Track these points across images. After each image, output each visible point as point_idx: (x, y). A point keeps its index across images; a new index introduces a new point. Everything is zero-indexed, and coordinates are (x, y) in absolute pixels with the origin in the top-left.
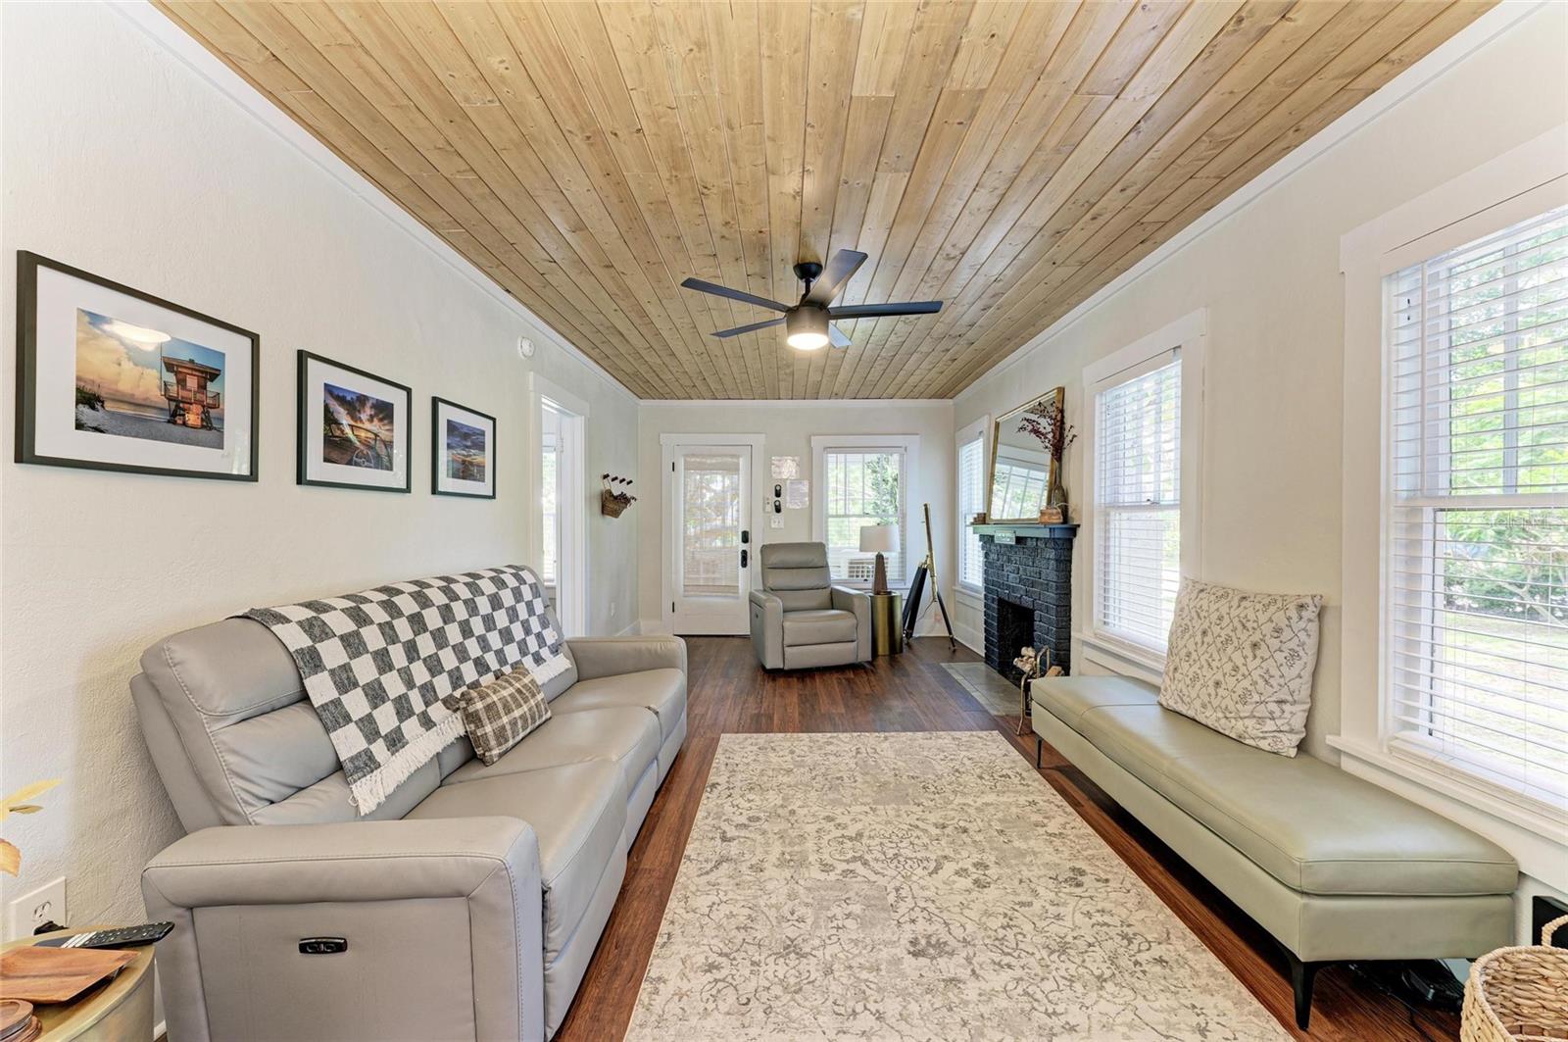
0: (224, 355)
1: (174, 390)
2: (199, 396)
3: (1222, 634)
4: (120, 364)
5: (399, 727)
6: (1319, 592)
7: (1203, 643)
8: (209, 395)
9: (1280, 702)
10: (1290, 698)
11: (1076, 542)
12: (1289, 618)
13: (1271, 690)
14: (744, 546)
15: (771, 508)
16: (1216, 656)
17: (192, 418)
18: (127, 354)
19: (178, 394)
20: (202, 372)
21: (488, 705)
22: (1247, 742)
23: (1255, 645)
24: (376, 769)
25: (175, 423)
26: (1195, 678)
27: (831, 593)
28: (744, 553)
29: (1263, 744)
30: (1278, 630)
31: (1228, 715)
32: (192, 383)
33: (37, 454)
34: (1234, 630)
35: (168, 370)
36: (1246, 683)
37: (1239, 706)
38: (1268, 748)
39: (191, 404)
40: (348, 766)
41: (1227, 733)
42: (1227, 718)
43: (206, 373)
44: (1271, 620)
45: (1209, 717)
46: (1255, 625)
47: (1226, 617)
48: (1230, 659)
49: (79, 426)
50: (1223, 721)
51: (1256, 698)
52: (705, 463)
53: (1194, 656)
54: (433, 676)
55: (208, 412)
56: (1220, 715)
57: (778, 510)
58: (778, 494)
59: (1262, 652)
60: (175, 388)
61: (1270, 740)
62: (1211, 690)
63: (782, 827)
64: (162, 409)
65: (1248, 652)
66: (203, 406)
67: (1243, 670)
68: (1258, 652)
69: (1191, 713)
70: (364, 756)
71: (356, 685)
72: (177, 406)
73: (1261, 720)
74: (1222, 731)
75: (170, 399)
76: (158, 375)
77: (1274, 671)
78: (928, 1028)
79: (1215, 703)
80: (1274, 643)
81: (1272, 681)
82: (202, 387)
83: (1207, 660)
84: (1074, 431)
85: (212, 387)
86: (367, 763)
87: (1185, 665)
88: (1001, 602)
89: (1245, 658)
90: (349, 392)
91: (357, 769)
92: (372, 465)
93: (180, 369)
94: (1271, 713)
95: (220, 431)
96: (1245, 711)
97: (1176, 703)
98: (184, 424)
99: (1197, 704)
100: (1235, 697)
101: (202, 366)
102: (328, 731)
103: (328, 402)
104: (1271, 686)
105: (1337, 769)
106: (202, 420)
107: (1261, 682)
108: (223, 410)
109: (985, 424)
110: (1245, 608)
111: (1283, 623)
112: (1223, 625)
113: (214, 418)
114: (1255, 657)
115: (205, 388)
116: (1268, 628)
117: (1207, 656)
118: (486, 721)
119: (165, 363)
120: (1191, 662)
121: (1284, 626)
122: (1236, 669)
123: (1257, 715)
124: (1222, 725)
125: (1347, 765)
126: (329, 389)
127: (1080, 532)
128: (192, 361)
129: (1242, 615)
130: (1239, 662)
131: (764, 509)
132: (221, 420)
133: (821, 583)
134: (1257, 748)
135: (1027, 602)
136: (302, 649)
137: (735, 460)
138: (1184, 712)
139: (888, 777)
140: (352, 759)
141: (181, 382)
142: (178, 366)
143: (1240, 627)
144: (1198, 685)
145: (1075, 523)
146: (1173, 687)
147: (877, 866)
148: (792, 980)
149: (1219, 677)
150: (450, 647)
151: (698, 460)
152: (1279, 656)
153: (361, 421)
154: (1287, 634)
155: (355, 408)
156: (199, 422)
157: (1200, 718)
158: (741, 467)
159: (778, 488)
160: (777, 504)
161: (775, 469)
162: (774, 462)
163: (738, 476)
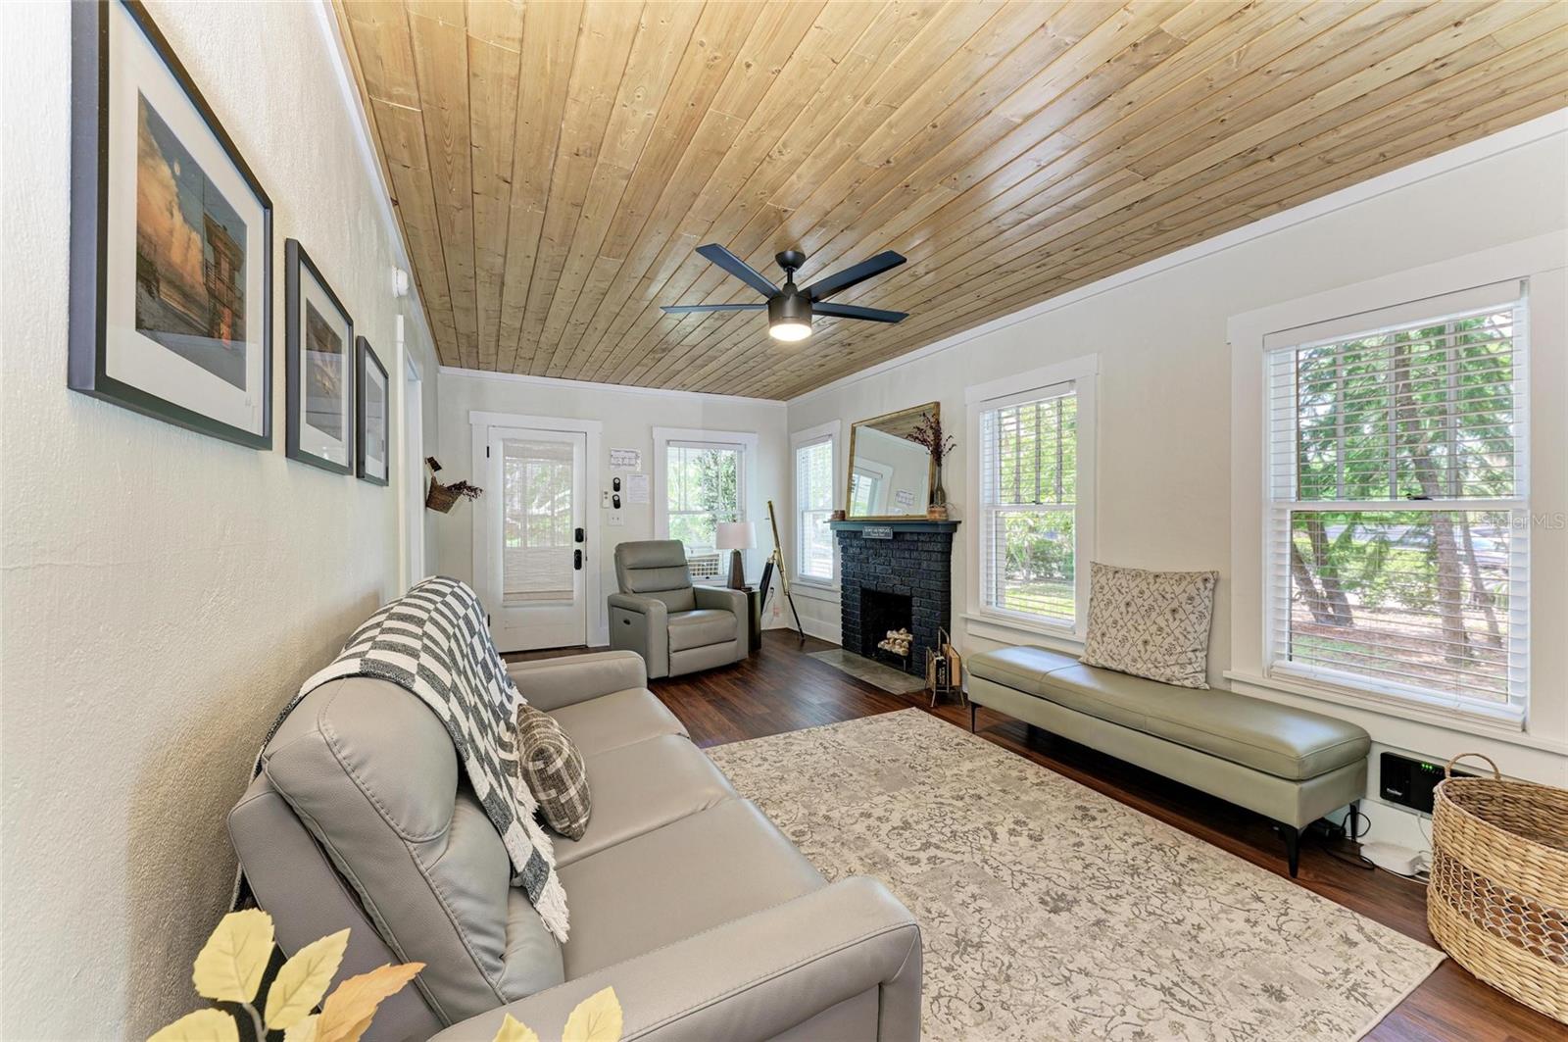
3: (1145, 604)
6: (1215, 570)
7: (1128, 612)
9: (1194, 651)
10: (1200, 647)
11: (956, 537)
12: (1198, 589)
13: (1189, 643)
14: (578, 546)
15: (609, 503)
16: (1141, 621)
20: (232, 253)
22: (1174, 683)
23: (1174, 611)
26: (1125, 639)
27: (694, 593)
28: (578, 553)
29: (1187, 683)
30: (1191, 598)
31: (1158, 665)
32: (225, 268)
33: (107, 373)
34: (1155, 600)
35: (208, 239)
36: (1170, 639)
37: (1166, 657)
38: (1191, 686)
39: (225, 306)
41: (1157, 678)
42: (1157, 667)
44: (1184, 591)
45: (1141, 669)
46: (1173, 596)
47: (1147, 591)
48: (1155, 622)
50: (1153, 670)
51: (1179, 649)
52: (530, 450)
53: (1121, 622)
56: (1150, 665)
57: (617, 505)
58: (617, 487)
59: (1180, 615)
61: (1191, 680)
62: (1141, 647)
63: (834, 834)
65: (1169, 616)
66: (233, 314)
67: (1167, 630)
68: (1177, 616)
69: (1121, 667)
73: (1182, 666)
74: (1152, 678)
76: (201, 244)
77: (1189, 629)
78: (1124, 967)
79: (1145, 657)
80: (1189, 608)
81: (1189, 636)
83: (1133, 626)
84: (951, 441)
87: (1113, 631)
88: (865, 592)
89: (1167, 620)
93: (216, 242)
94: (1190, 659)
96: (1171, 660)
97: (1106, 660)
99: (1128, 660)
100: (1163, 650)
104: (1189, 640)
105: (1230, 693)
107: (1181, 637)
109: (839, 427)
110: (1161, 584)
111: (1194, 593)
112: (1145, 597)
114: (1175, 619)
116: (1183, 598)
117: (1132, 622)
118: (569, 782)
119: (206, 225)
120: (1119, 627)
121: (1194, 595)
122: (1160, 629)
123: (1179, 662)
124: (1153, 673)
125: (1235, 688)
127: (960, 527)
128: (225, 231)
129: (1161, 589)
130: (1163, 624)
131: (601, 503)
133: (683, 584)
134: (1183, 686)
135: (902, 590)
136: (450, 715)
137: (567, 448)
138: (1114, 667)
139: (873, 765)
141: (217, 265)
142: (215, 236)
143: (1160, 598)
144: (1128, 645)
145: (955, 520)
146: (1102, 649)
147: (949, 845)
148: (994, 971)
149: (1147, 636)
151: (521, 445)
152: (1193, 617)
154: (1197, 601)
157: (1132, 670)
158: (575, 456)
159: (617, 481)
160: (616, 498)
161: (613, 461)
162: (613, 453)
163: (572, 468)
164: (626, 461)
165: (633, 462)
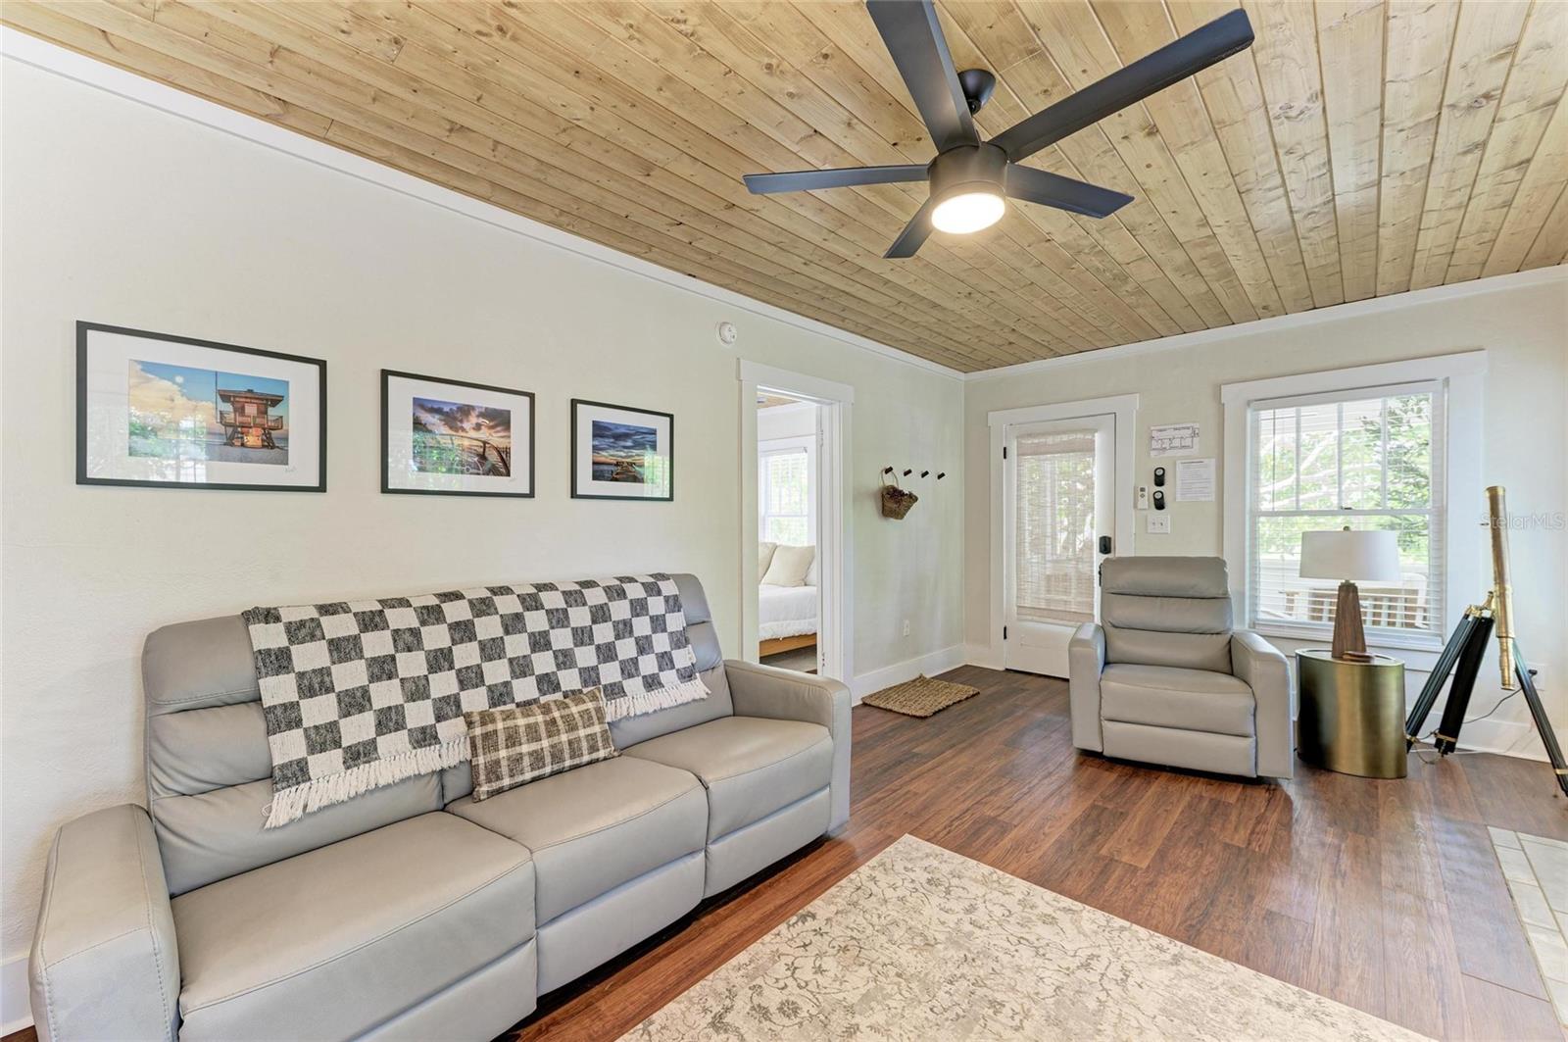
0: (287, 383)
1: (231, 417)
2: (258, 421)
4: (173, 400)
5: (374, 741)
8: (270, 418)
15: (1146, 502)
17: (252, 439)
18: (180, 391)
19: (235, 420)
20: (262, 399)
21: (487, 734)
24: (303, 781)
25: (232, 445)
32: (251, 409)
33: (88, 476)
35: (223, 401)
39: (251, 427)
40: (277, 773)
43: (267, 400)
49: (132, 452)
52: (1045, 444)
54: (462, 689)
55: (270, 434)
57: (1160, 505)
58: (1159, 481)
60: (232, 415)
64: (221, 434)
66: (264, 429)
70: (295, 766)
71: (330, 689)
72: (235, 432)
75: (226, 425)
76: (213, 405)
82: (263, 413)
85: (273, 412)
86: (298, 773)
90: (445, 403)
91: (285, 778)
92: (481, 472)
93: (237, 399)
95: (285, 450)
98: (243, 445)
101: (262, 394)
102: (270, 732)
103: (418, 414)
106: (263, 440)
108: (287, 431)
113: (278, 438)
115: (266, 413)
119: (221, 396)
126: (419, 403)
128: (250, 391)
131: (1135, 503)
132: (286, 439)
133: (1216, 626)
136: (269, 650)
137: (1089, 437)
140: (282, 767)
141: (240, 410)
142: (234, 397)
150: (506, 661)
151: (1036, 441)
153: (463, 430)
155: (455, 419)
156: (260, 443)
158: (1096, 446)
159: (1160, 473)
160: (1159, 496)
161: (1154, 444)
162: (1155, 434)
163: (1093, 460)
164: (1176, 443)
165: (1188, 442)
